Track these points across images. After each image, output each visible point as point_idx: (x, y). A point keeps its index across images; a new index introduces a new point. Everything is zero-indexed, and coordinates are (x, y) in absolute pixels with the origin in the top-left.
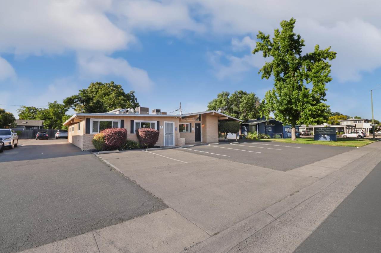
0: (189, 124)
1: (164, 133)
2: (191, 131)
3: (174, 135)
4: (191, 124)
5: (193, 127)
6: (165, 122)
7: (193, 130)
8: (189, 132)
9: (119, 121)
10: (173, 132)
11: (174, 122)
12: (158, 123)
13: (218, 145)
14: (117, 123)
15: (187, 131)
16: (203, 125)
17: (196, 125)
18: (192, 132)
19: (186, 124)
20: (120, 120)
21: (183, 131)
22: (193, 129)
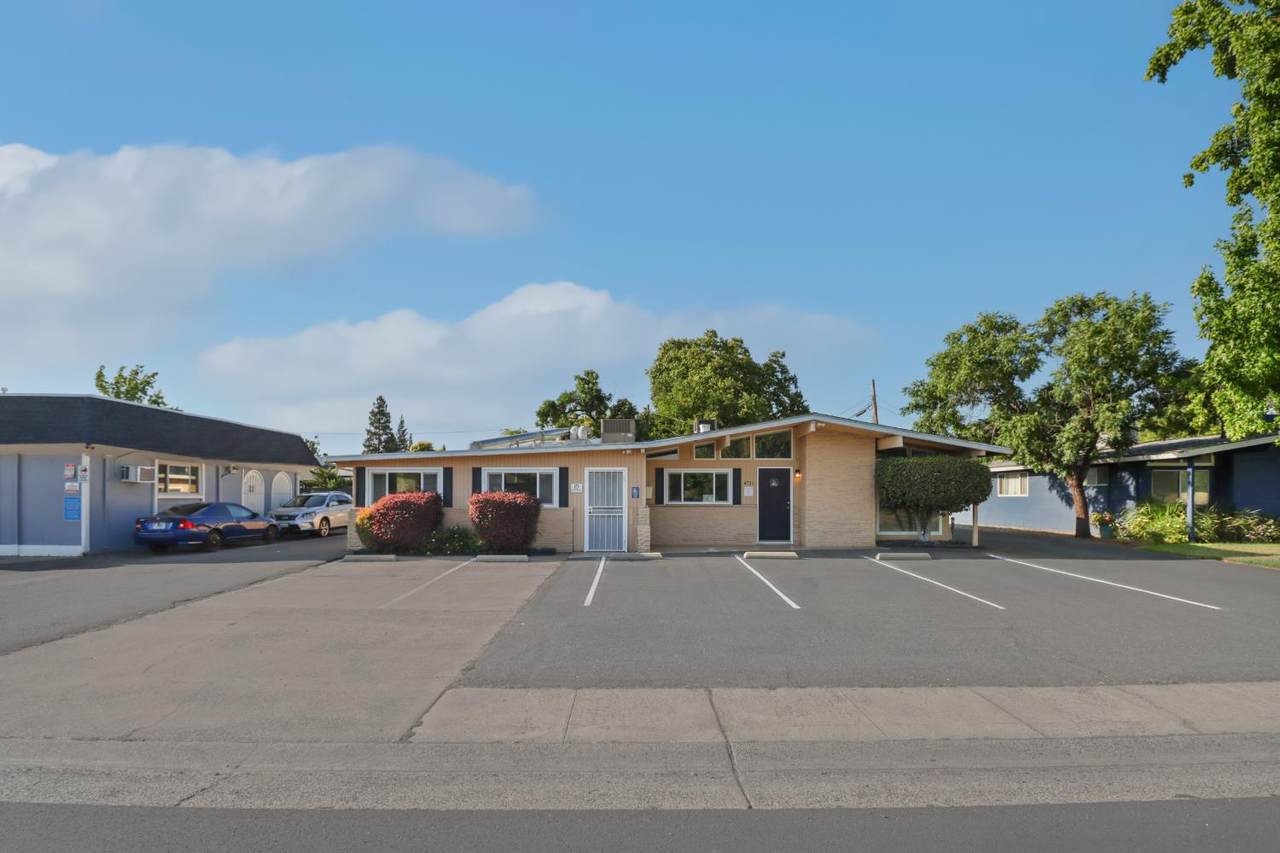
0: (730, 472)
1: (587, 508)
2: (737, 500)
3: (625, 515)
4: (737, 473)
5: (750, 484)
6: (587, 470)
7: (751, 494)
8: (730, 501)
9: (439, 471)
10: (621, 503)
11: (625, 470)
12: (564, 473)
13: (793, 558)
14: (434, 477)
15: (722, 496)
16: (798, 475)
17: (765, 475)
18: (743, 501)
19: (714, 471)
20: (441, 469)
21: (701, 500)
22: (750, 492)
